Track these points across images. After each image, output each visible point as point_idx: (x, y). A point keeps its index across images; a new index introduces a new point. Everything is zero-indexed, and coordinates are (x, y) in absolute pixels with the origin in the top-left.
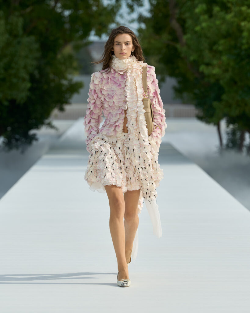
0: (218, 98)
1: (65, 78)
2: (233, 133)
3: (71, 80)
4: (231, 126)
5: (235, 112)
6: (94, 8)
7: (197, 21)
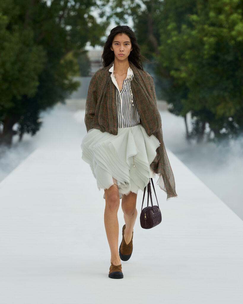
0: (185, 96)
1: (67, 79)
2: (197, 123)
3: (71, 81)
4: (195, 118)
5: (198, 107)
6: (90, 25)
7: (169, 36)
